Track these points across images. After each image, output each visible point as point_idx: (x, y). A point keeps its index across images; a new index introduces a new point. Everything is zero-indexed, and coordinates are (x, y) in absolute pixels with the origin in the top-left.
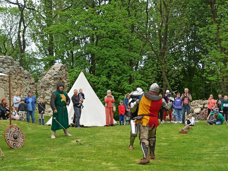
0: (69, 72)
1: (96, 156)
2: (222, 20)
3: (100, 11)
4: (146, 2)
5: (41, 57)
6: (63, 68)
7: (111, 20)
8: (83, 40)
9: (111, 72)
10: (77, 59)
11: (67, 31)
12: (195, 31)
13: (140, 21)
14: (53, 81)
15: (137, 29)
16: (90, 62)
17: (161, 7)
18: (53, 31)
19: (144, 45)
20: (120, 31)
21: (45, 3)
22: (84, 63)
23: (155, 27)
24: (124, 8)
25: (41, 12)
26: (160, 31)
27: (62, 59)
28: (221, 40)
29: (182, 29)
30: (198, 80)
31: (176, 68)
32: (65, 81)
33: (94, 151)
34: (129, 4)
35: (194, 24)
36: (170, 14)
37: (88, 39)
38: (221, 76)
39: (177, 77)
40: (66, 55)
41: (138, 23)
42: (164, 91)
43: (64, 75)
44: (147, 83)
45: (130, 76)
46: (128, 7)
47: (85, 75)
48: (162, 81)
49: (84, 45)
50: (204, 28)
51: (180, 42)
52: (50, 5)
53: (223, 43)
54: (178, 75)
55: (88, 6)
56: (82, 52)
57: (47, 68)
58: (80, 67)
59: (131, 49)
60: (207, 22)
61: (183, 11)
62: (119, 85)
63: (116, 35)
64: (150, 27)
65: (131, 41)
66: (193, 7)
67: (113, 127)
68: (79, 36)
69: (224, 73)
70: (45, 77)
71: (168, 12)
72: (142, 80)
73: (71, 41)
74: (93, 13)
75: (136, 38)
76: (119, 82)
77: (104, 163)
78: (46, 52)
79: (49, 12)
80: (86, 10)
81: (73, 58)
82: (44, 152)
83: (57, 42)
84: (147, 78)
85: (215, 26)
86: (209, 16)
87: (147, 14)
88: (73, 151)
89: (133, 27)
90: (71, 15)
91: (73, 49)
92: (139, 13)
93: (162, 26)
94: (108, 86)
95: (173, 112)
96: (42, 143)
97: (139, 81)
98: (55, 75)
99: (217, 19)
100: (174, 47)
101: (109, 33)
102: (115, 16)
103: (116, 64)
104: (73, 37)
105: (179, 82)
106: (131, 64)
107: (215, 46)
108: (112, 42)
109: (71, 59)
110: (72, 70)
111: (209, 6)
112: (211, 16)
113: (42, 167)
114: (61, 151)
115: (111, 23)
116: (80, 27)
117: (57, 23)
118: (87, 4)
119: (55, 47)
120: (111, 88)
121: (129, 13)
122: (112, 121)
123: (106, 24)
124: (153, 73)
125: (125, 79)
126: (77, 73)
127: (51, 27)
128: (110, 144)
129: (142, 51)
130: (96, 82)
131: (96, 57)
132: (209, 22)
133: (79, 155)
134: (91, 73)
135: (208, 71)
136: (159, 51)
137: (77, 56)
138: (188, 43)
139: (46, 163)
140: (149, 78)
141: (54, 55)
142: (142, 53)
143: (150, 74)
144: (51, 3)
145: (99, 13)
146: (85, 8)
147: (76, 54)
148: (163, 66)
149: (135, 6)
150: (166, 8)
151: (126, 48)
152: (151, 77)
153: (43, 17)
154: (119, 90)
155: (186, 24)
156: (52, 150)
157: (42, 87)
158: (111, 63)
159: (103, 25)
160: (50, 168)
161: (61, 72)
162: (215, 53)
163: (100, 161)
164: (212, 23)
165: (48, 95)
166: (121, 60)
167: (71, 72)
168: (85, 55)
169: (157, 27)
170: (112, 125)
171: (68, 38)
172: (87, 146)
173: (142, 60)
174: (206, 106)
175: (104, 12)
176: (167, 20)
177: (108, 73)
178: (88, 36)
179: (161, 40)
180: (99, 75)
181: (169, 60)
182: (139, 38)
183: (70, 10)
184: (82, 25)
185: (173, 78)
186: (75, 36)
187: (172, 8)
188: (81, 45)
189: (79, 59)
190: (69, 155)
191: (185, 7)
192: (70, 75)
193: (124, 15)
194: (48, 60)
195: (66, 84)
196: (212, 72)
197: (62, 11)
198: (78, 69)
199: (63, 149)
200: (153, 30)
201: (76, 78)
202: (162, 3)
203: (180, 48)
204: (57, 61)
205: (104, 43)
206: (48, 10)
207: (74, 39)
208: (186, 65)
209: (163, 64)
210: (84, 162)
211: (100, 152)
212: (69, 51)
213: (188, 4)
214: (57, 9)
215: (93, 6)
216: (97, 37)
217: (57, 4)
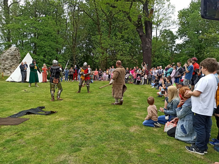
0: (21, 52)
1: (36, 98)
2: (103, 33)
3: (40, 20)
4: (66, 19)
5: (2, 42)
6: (16, 49)
7: (46, 26)
8: (29, 35)
9: (46, 54)
10: (26, 45)
11: (19, 29)
12: (90, 37)
13: (62, 29)
14: (10, 56)
15: (61, 33)
16: (34, 48)
17: (73, 23)
18: (10, 27)
19: (65, 42)
20: (51, 33)
21: (5, 10)
22: (30, 48)
23: (70, 33)
24: (54, 21)
25: (2, 15)
26: (73, 35)
27: (16, 44)
28: (102, 43)
29: (84, 36)
30: (90, 61)
31: (80, 55)
32: (18, 57)
33: (35, 96)
34: (56, 18)
35: (90, 34)
36: (78, 27)
37: (33, 34)
38: (101, 60)
39: (80, 59)
40: (18, 42)
41: (61, 29)
42: (74, 66)
43: (17, 53)
44: (65, 61)
45: (56, 57)
46: (56, 20)
47: (31, 55)
48: (73, 61)
49: (30, 38)
50: (94, 36)
51: (83, 42)
52: (8, 11)
53: (102, 44)
54: (81, 58)
55: (32, 16)
56: (29, 41)
57: (6, 48)
58: (27, 50)
59: (57, 42)
60: (96, 34)
61: (85, 27)
62: (50, 61)
63: (49, 34)
64: (68, 32)
65: (57, 39)
66: (89, 25)
67: (46, 83)
68: (27, 32)
69: (102, 59)
70: (5, 54)
71: (77, 26)
72: (63, 59)
73: (22, 34)
74: (36, 20)
75: (60, 37)
76: (51, 60)
77: (41, 102)
78: (5, 39)
79: (8, 16)
80: (31, 18)
81: (23, 45)
82: (4, 96)
83: (13, 34)
84: (65, 59)
85: (99, 36)
86: (97, 31)
87: (66, 25)
88: (22, 96)
89: (58, 31)
90: (22, 20)
91: (23, 39)
92: (62, 24)
93: (74, 33)
94: (44, 61)
95: (78, 76)
96: (3, 91)
97: (61, 60)
98: (12, 53)
99: (100, 33)
100: (80, 44)
101: (45, 33)
102: (48, 24)
103: (48, 50)
104: (23, 32)
105: (82, 62)
106: (57, 51)
107: (99, 46)
108: (47, 38)
109: (22, 45)
110: (23, 51)
111: (97, 26)
112: (98, 31)
113: (3, 105)
114: (15, 96)
115: (46, 27)
116: (27, 27)
117: (13, 23)
118: (32, 15)
119: (12, 37)
120: (46, 63)
121: (57, 23)
122: (46, 80)
123: (43, 28)
124: (68, 56)
125: (54, 58)
126: (25, 53)
127: (9, 25)
128: (44, 92)
129: (63, 44)
130: (37, 59)
131: (37, 45)
132: (97, 34)
133: (26, 98)
134: (34, 54)
135: (95, 57)
136: (72, 46)
137: (26, 44)
138: (86, 43)
139: (5, 103)
140: (67, 59)
141: (11, 42)
142: (63, 46)
143: (67, 57)
144: (9, 10)
145: (39, 21)
146: (30, 17)
147: (25, 42)
148: (74, 53)
149: (60, 20)
150: (76, 24)
151: (55, 42)
152: (68, 58)
153: (3, 18)
154: (50, 64)
155: (86, 33)
156: (9, 95)
157: (3, 59)
158: (46, 49)
159: (42, 28)
160: (8, 105)
161: (15, 51)
162: (99, 49)
163: (38, 100)
164: (98, 35)
165: (7, 64)
166: (52, 48)
167: (22, 52)
168: (31, 43)
169: (71, 33)
170: (46, 82)
171: (20, 33)
172: (31, 93)
173: (63, 49)
174: (93, 74)
175: (42, 21)
176: (77, 30)
177: (44, 54)
178: (33, 33)
179: (73, 40)
180: (39, 55)
181: (77, 51)
182: (62, 38)
183: (21, 16)
184: (29, 26)
185: (78, 60)
186: (25, 32)
187: (79, 24)
188: (28, 37)
189: (27, 46)
190: (20, 98)
191: (86, 25)
192: (21, 54)
193: (54, 24)
194: (7, 44)
195: (18, 59)
196: (97, 58)
197: (16, 16)
198: (27, 51)
199: (17, 95)
200: (69, 34)
201: (25, 56)
202: (75, 21)
203: (82, 45)
204: (13, 45)
205: (42, 38)
206: (6, 14)
207: (24, 33)
208: (85, 54)
209: (74, 52)
210: (29, 101)
211: (39, 96)
212: (21, 40)
213: (87, 24)
214: (13, 15)
215: (36, 16)
216: (38, 34)
217: (12, 12)
